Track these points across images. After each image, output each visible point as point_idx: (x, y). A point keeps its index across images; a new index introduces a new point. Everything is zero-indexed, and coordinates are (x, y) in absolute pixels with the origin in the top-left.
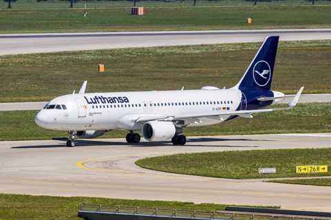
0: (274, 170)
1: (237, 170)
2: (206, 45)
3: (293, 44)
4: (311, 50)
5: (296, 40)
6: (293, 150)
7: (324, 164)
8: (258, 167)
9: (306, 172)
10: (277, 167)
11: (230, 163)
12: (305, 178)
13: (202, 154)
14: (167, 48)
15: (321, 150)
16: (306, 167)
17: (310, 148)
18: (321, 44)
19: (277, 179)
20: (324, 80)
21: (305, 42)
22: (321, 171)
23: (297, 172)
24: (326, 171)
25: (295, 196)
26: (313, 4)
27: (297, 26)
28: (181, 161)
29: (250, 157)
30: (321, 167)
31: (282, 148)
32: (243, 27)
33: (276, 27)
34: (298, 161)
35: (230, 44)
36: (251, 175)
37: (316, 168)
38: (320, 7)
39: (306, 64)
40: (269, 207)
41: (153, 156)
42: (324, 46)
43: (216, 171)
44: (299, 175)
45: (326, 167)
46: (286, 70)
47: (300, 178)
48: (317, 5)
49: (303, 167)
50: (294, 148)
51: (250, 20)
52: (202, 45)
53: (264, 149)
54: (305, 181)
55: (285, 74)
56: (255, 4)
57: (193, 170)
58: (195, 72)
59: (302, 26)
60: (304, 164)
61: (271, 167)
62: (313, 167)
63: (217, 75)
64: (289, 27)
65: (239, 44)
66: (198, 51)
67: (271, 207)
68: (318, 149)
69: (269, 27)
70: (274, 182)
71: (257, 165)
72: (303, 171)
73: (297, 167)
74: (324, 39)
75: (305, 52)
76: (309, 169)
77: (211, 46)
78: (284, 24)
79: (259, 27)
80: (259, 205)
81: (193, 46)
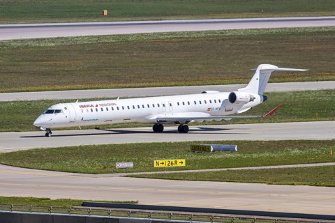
0: (131, 165)
1: (93, 165)
2: (62, 38)
3: (150, 36)
4: (168, 42)
5: (152, 32)
6: (151, 144)
7: (182, 158)
8: (116, 162)
9: (164, 166)
10: (134, 161)
11: (86, 157)
12: (163, 172)
13: (59, 149)
14: (22, 41)
15: (179, 143)
16: (164, 161)
17: (168, 141)
18: (179, 36)
19: (134, 174)
20: (181, 72)
21: (161, 34)
22: (179, 165)
23: (155, 166)
24: (184, 165)
25: (153, 190)
27: (154, 18)
28: (37, 156)
29: (107, 152)
30: (179, 161)
31: (140, 142)
32: (99, 19)
33: (132, 19)
34: (156, 155)
35: (86, 36)
36: (109, 169)
37: (174, 162)
39: (163, 57)
40: (126, 202)
41: (9, 152)
42: (181, 38)
43: (72, 166)
44: (157, 169)
45: (184, 161)
46: (142, 62)
47: (158, 173)
49: (161, 162)
50: (152, 142)
51: (106, 12)
52: (58, 38)
53: (121, 143)
54: (163, 175)
55: (142, 66)
57: (49, 165)
58: (50, 65)
59: (159, 18)
60: (162, 158)
61: (129, 161)
62: (171, 161)
63: (73, 68)
64: (145, 18)
65: (95, 37)
66: (53, 44)
67: (129, 202)
68: (175, 143)
69: (125, 19)
70: (132, 176)
71: (114, 159)
72: (161, 166)
73: (155, 162)
74: (181, 30)
75: (161, 44)
76: (167, 163)
77: (66, 38)
78: (140, 16)
79: (114, 19)
80: (117, 201)
81: (48, 39)
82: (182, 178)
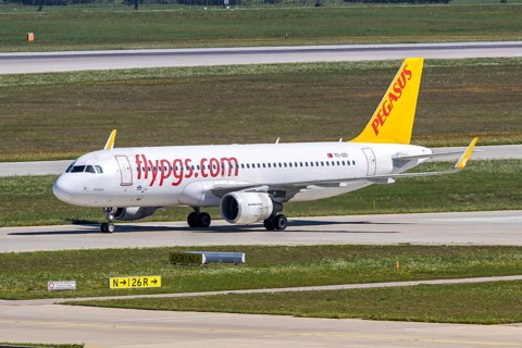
0: (72, 285)
1: (12, 285)
3: (104, 75)
4: (133, 84)
5: (107, 68)
6: (105, 251)
7: (155, 274)
8: (48, 279)
9: (126, 286)
10: (78, 279)
12: (124, 297)
15: (150, 250)
16: (126, 279)
17: (132, 247)
18: (149, 76)
19: (78, 299)
20: (155, 134)
21: (122, 72)
22: (151, 285)
23: (112, 286)
24: (159, 285)
25: (108, 326)
26: (136, 7)
27: (110, 46)
29: (33, 264)
30: (151, 278)
31: (86, 248)
32: (21, 48)
33: (76, 47)
34: (114, 269)
36: (36, 292)
37: (142, 280)
38: (147, 14)
39: (124, 109)
40: (65, 346)
42: (154, 78)
44: (114, 293)
45: (158, 278)
46: (91, 118)
47: (116, 298)
48: (142, 9)
49: (121, 279)
50: (106, 247)
51: (31, 36)
53: (57, 250)
54: (124, 301)
55: (92, 125)
56: (40, 10)
59: (119, 46)
60: (122, 273)
61: (68, 279)
62: (137, 278)
64: (96, 47)
65: (13, 76)
67: (69, 346)
68: (144, 249)
69: (60, 48)
70: (74, 304)
71: (45, 276)
72: (121, 286)
73: (111, 280)
74: (153, 66)
75: (122, 88)
76: (131, 282)
78: (87, 42)
79: (45, 48)
82: (155, 306)
